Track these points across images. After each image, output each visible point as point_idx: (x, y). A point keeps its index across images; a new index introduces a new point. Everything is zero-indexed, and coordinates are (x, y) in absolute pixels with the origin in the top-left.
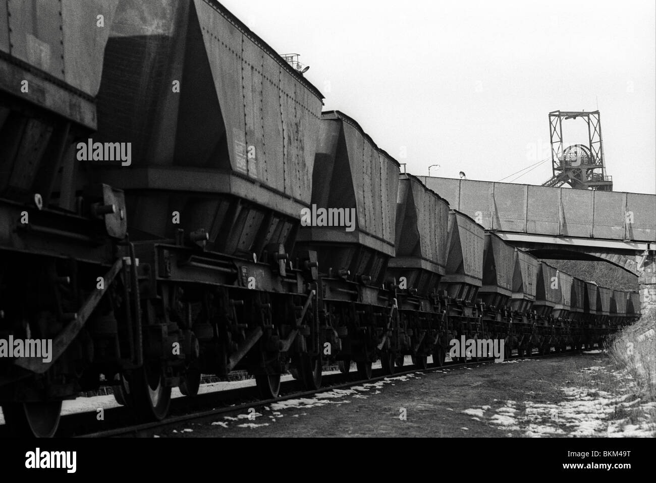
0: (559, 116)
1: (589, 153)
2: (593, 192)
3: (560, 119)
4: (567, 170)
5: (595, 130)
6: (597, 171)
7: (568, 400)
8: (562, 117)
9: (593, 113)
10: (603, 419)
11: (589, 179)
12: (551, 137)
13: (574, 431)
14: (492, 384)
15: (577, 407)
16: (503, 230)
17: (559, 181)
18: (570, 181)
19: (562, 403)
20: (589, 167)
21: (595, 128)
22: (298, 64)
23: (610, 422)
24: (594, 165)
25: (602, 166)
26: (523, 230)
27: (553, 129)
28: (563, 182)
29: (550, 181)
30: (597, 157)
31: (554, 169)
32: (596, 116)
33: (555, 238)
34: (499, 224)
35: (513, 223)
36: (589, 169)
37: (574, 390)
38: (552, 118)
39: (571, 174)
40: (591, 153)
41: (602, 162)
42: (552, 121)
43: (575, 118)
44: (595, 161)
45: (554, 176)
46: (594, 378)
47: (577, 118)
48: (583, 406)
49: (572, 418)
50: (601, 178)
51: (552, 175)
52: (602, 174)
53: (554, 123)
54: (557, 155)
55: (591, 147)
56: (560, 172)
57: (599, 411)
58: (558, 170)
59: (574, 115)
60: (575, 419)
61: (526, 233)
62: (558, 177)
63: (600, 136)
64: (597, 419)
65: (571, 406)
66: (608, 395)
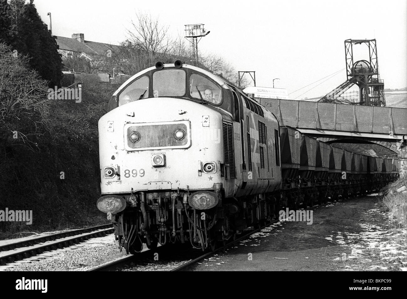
0: (351, 42)
1: (369, 65)
2: (372, 107)
3: (351, 44)
4: (355, 76)
5: (373, 51)
6: (374, 77)
7: (363, 231)
8: (352, 43)
9: (372, 40)
10: (378, 241)
11: (370, 82)
12: (346, 55)
13: (368, 246)
14: (328, 222)
15: (367, 235)
16: (323, 129)
17: (351, 83)
18: (357, 83)
19: (361, 233)
20: (369, 74)
21: (373, 50)
22: (203, 30)
23: (381, 243)
24: (372, 73)
25: (377, 74)
26: (334, 129)
27: (347, 50)
28: (353, 83)
29: (345, 83)
30: (375, 68)
31: (348, 75)
32: (374, 42)
33: (352, 133)
34: (320, 125)
35: (328, 125)
36: (369, 76)
37: (365, 225)
38: (347, 43)
39: (358, 79)
40: (371, 66)
41: (377, 71)
42: (346, 45)
43: (361, 44)
44: (373, 70)
45: (348, 80)
46: (374, 217)
47: (362, 43)
48: (370, 235)
49: (366, 241)
50: (377, 81)
51: (347, 79)
52: (378, 79)
53: (348, 47)
54: (349, 66)
55: (370, 62)
56: (351, 77)
57: (377, 238)
58: (350, 76)
59: (360, 42)
60: (368, 241)
61: (336, 130)
62: (350, 80)
63: (376, 55)
64: (376, 241)
65: (365, 235)
66: (381, 229)
